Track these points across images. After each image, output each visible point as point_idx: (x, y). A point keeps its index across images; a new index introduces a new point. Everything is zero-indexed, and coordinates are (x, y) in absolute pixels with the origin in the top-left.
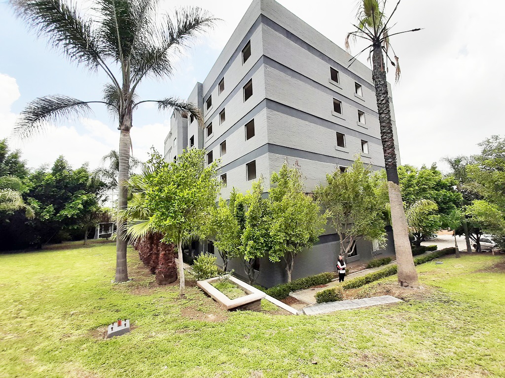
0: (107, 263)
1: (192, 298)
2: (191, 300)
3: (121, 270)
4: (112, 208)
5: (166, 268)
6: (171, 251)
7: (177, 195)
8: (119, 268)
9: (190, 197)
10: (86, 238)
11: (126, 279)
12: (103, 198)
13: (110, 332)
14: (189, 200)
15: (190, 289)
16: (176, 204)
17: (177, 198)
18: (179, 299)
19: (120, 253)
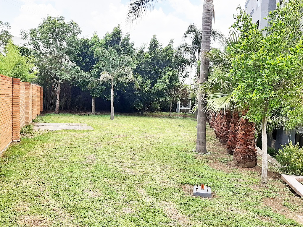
0: (188, 134)
1: (275, 189)
2: (274, 191)
3: (201, 142)
4: (190, 85)
5: (245, 149)
6: (252, 133)
7: (266, 64)
8: (199, 139)
9: (284, 65)
10: (171, 110)
11: (205, 151)
12: (184, 74)
13: (195, 191)
14: (283, 70)
15: (272, 180)
16: (266, 75)
17: (266, 66)
18: (260, 186)
19: (200, 125)
